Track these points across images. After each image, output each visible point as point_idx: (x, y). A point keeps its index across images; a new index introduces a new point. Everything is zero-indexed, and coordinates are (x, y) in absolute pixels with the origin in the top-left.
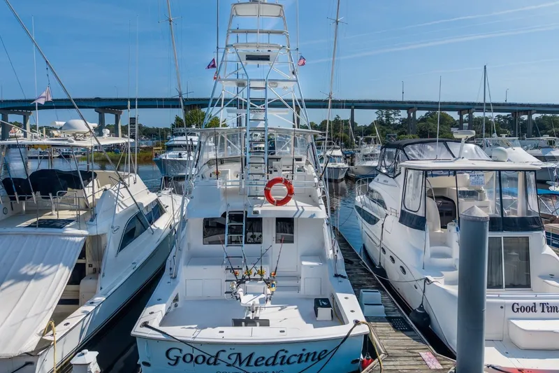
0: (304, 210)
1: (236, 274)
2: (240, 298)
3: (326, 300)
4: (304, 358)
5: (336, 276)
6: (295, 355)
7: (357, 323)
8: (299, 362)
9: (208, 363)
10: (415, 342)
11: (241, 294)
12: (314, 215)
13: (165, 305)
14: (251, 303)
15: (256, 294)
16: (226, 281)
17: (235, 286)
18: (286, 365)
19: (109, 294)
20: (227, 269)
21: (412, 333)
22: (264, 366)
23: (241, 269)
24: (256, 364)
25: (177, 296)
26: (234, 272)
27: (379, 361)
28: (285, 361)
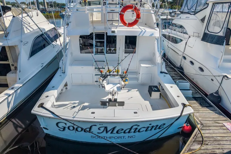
0: (146, 31)
1: (101, 72)
2: (104, 87)
3: (156, 87)
4: (150, 129)
5: (161, 72)
6: (144, 127)
7: (184, 105)
8: (146, 131)
9: (85, 131)
10: (217, 115)
11: (105, 84)
12: (153, 34)
13: (56, 91)
14: (112, 90)
15: (115, 84)
16: (96, 75)
17: (101, 81)
18: (137, 133)
19: (24, 82)
20: (96, 68)
21: (212, 108)
22: (123, 133)
23: (104, 68)
24: (117, 132)
25: (66, 83)
26: (100, 71)
27: (199, 130)
28: (137, 130)
